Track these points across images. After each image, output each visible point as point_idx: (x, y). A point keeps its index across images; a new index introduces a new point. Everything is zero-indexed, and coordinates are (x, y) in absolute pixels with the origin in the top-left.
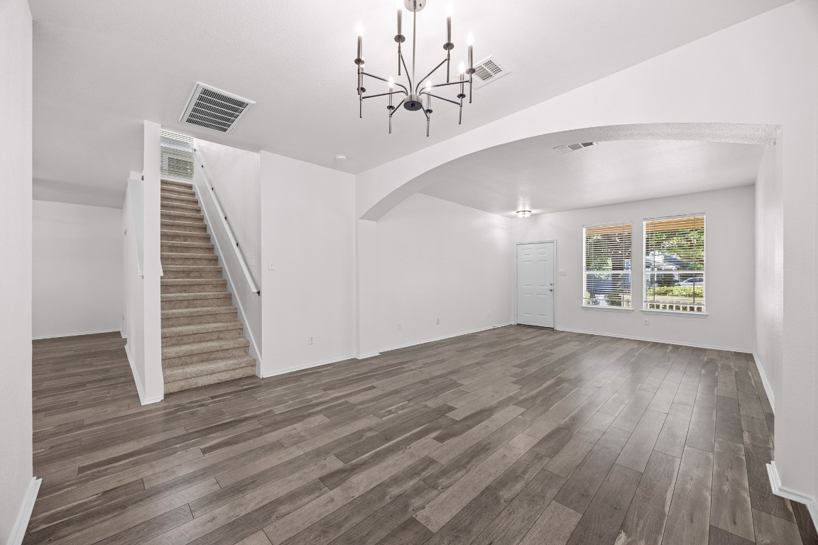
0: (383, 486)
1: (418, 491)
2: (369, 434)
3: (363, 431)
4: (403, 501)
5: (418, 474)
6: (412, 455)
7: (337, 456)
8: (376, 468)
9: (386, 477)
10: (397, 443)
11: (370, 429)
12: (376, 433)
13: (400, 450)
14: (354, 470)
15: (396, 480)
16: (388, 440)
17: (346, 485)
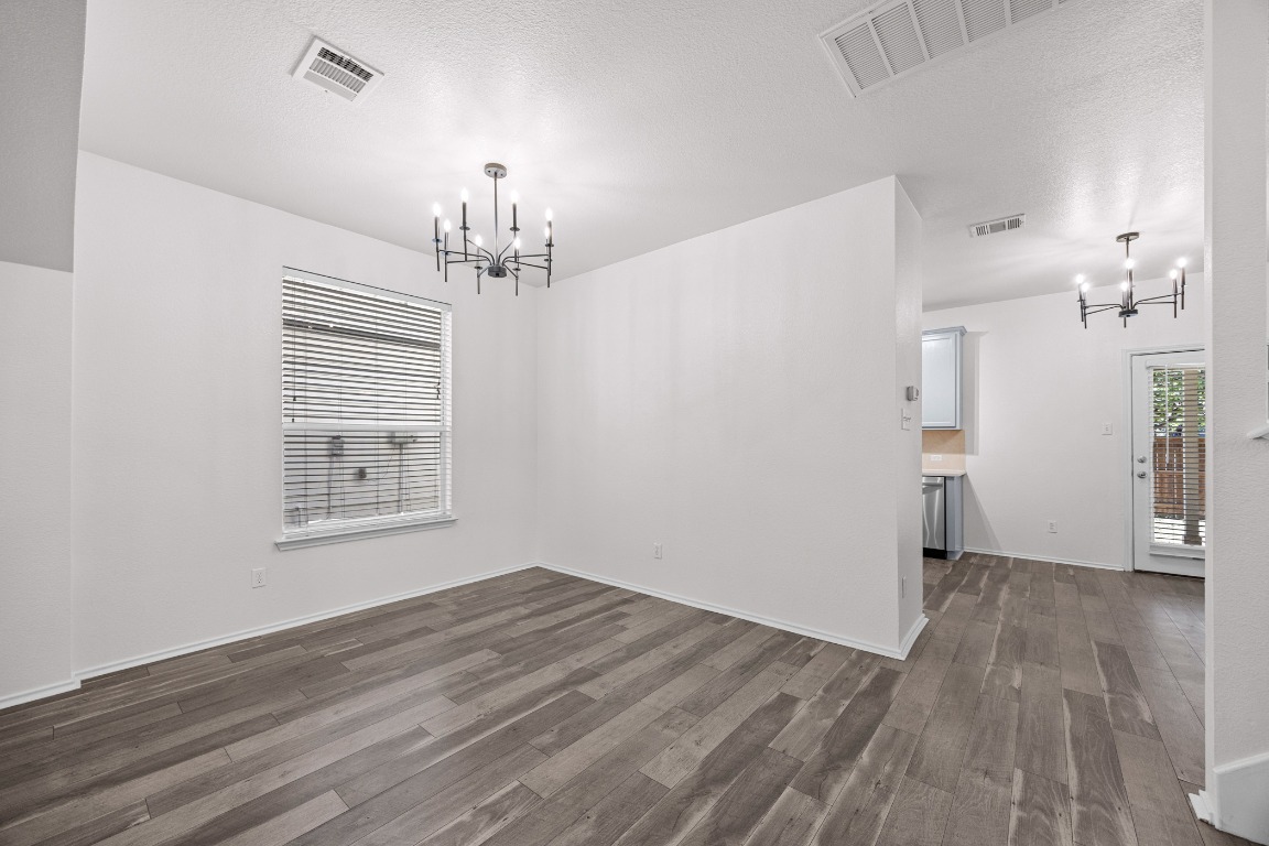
0: (525, 672)
1: (490, 670)
2: (547, 739)
3: (560, 745)
4: (506, 664)
5: (481, 684)
6: (480, 706)
7: (590, 700)
8: (534, 688)
9: (523, 680)
10: (497, 723)
11: (546, 751)
12: (534, 742)
13: (497, 711)
14: (562, 685)
15: (512, 677)
16: (514, 728)
17: (567, 672)
